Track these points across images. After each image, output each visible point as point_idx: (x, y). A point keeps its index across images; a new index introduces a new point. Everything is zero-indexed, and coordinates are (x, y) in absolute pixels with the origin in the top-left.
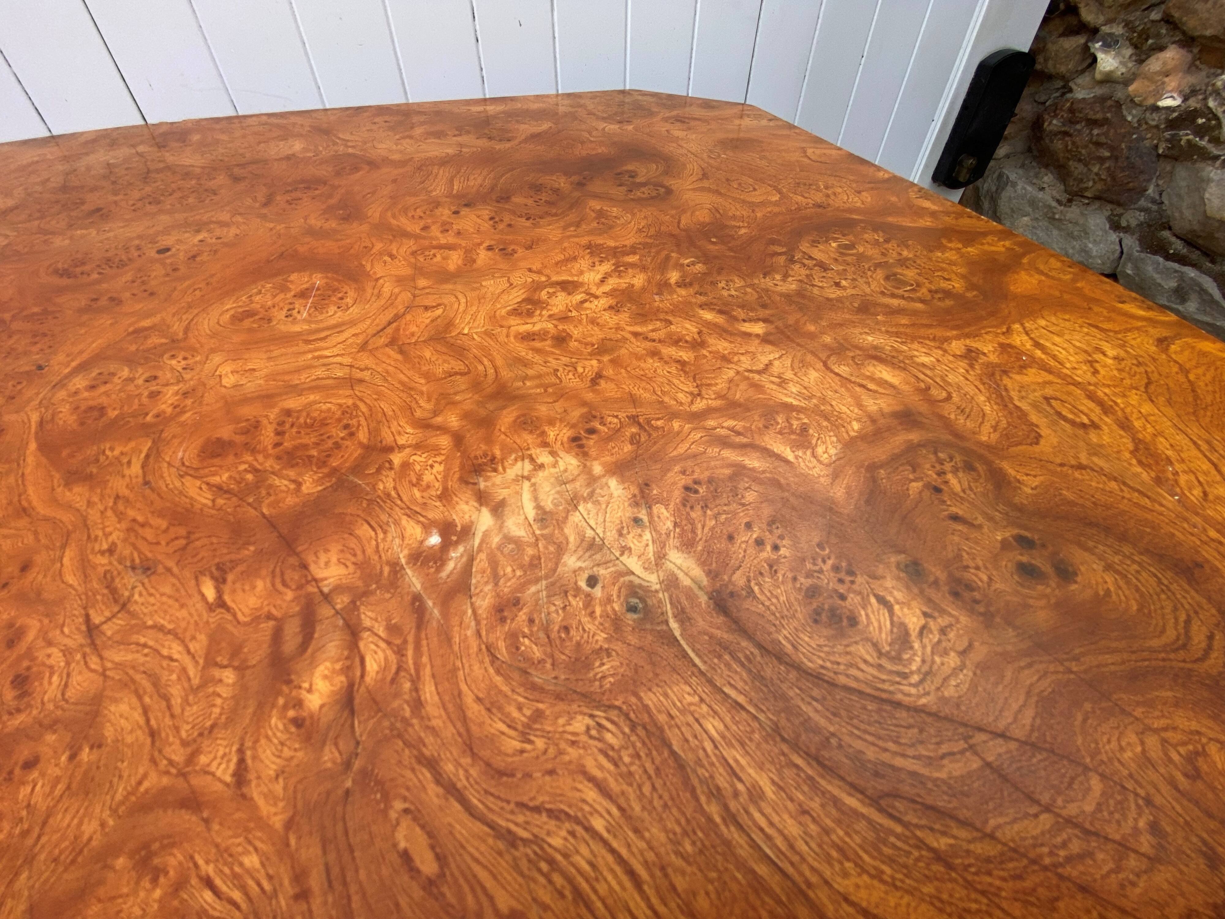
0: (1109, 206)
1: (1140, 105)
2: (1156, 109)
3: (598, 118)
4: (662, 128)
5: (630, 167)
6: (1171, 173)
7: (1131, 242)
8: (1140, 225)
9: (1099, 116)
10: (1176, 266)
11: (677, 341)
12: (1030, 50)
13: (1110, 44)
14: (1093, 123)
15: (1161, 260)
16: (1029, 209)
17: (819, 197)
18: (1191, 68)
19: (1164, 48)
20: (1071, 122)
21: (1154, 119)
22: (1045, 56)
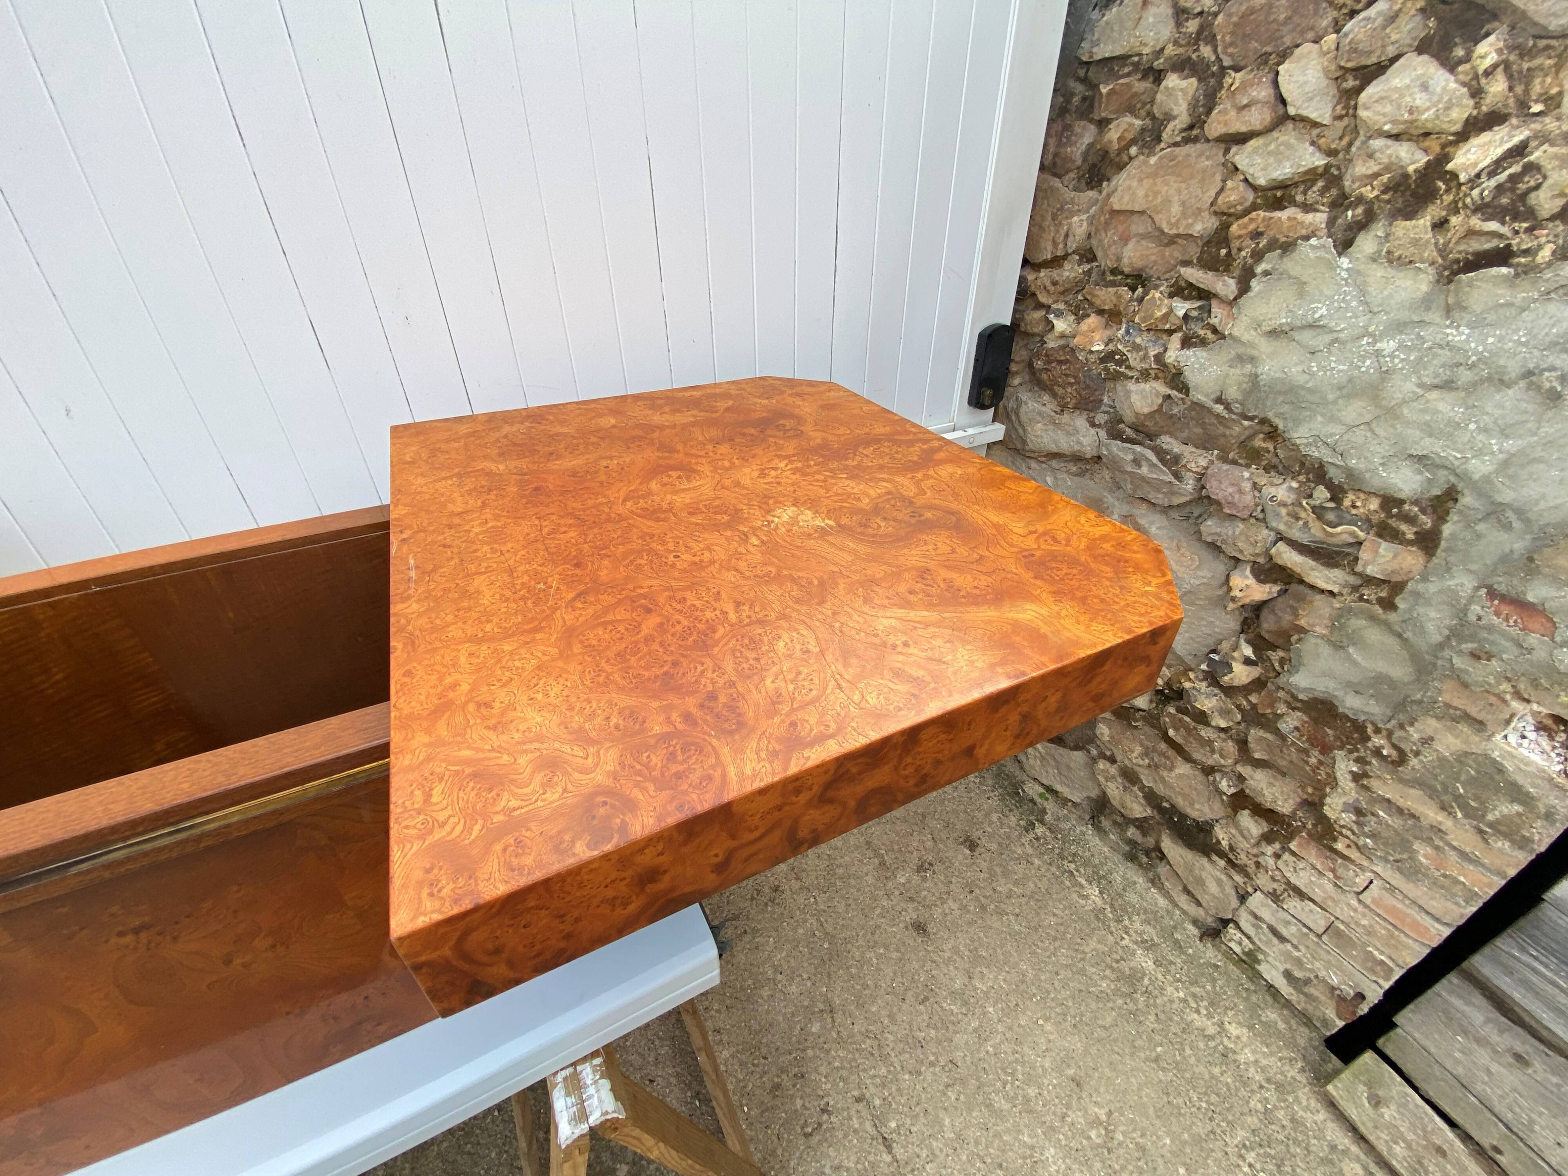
0: (1086, 413)
1: (1084, 350)
2: (1091, 352)
3: (755, 397)
4: (790, 400)
5: (781, 422)
6: (1115, 388)
7: (1103, 434)
8: (1106, 423)
9: (1063, 358)
10: (1129, 445)
11: (818, 481)
12: (1012, 323)
13: (1059, 314)
14: (1060, 362)
15: (1118, 442)
16: (1039, 418)
17: (867, 430)
18: (1107, 326)
19: (1089, 316)
20: (1048, 362)
21: (1092, 358)
22: (1023, 325)
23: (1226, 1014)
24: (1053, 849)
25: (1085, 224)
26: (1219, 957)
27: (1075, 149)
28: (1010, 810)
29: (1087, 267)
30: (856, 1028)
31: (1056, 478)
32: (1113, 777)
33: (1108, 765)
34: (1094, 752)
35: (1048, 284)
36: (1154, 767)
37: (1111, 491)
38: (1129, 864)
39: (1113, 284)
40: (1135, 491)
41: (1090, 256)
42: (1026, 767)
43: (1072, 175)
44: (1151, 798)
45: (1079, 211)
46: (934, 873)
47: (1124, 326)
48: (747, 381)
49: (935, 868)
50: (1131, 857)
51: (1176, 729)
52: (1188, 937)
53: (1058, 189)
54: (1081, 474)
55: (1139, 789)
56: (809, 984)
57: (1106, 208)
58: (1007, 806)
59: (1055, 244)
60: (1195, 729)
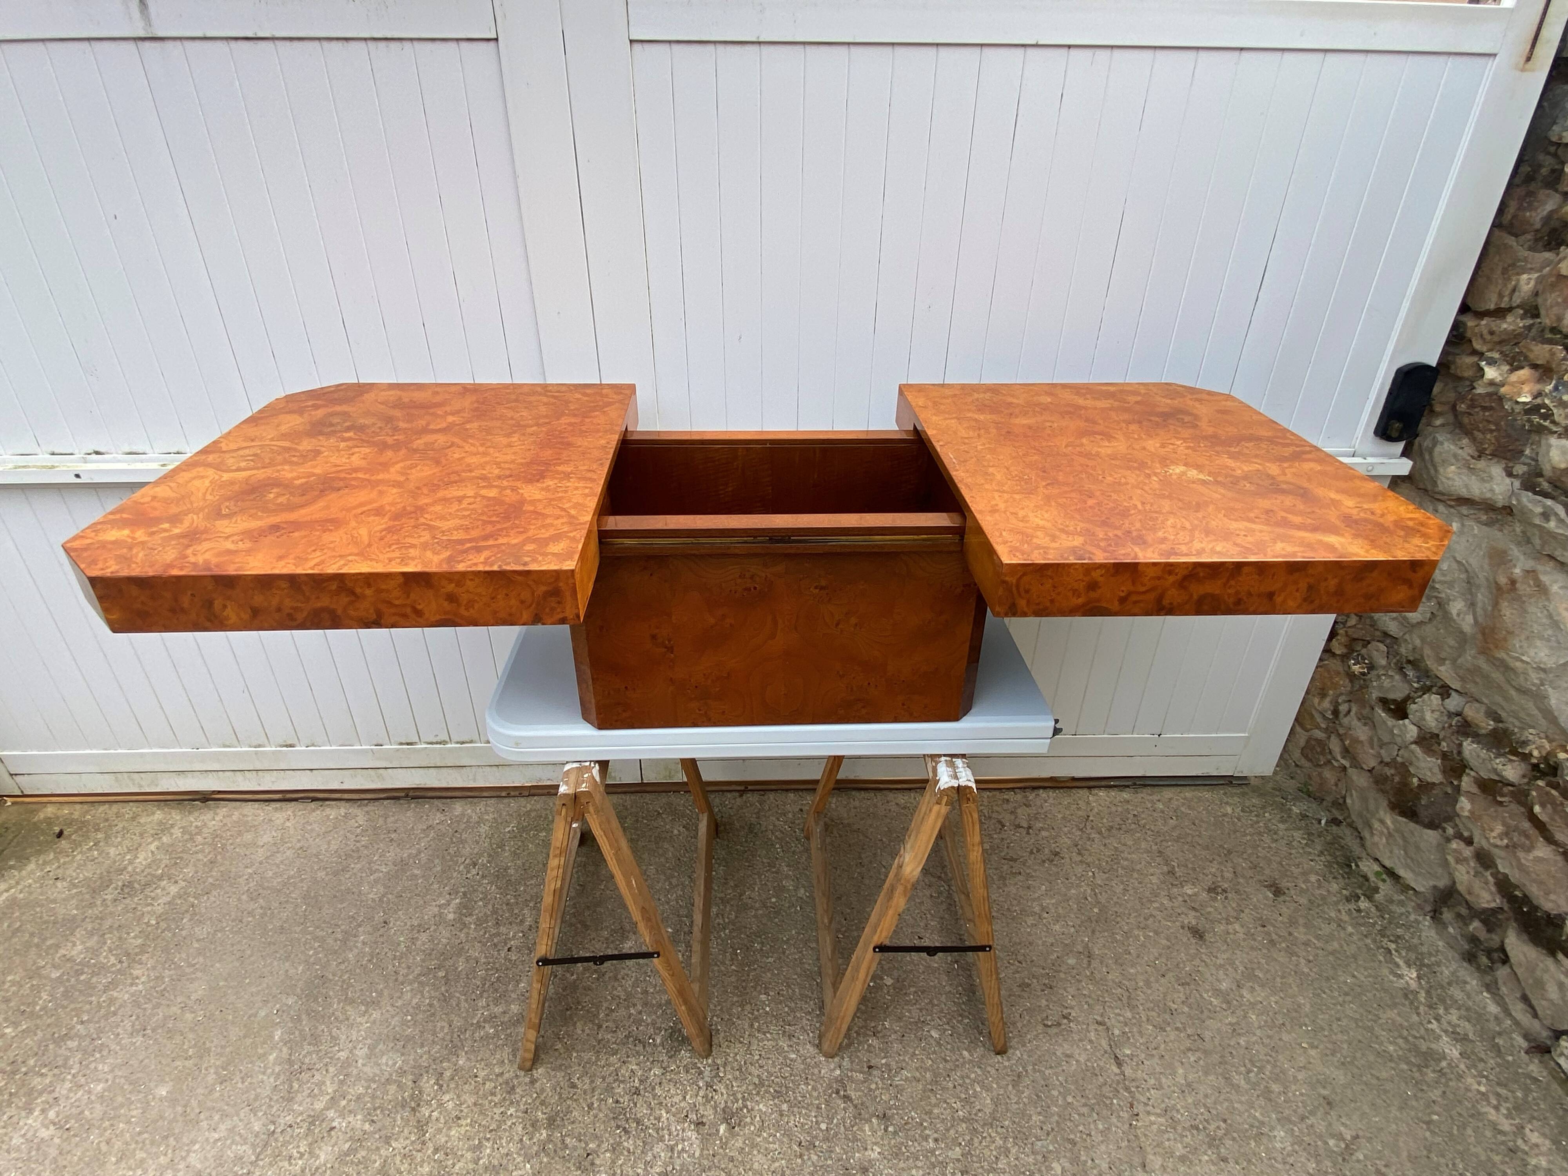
0: (1504, 461)
1: (1510, 400)
2: (1517, 403)
4: (1190, 403)
5: (1181, 416)
6: (1540, 442)
7: (1517, 484)
8: (1523, 474)
9: (1487, 404)
10: (1541, 498)
12: (1438, 364)
13: (1492, 362)
14: (1485, 408)
15: (1530, 494)
16: (1453, 461)
17: (1252, 431)
18: (1540, 380)
19: (1523, 368)
20: (1472, 406)
21: (1518, 408)
22: (1453, 367)
23: (1530, 1122)
24: (1374, 925)
25: (1532, 283)
26: (1545, 1074)
27: (1534, 214)
28: (1334, 878)
29: (1529, 322)
30: (1110, 977)
31: (1463, 525)
32: (1466, 860)
33: (1462, 845)
34: (1450, 831)
35: (1485, 332)
36: (1512, 847)
37: (1519, 544)
38: (1465, 964)
39: (1551, 342)
40: (1543, 546)
41: (1535, 312)
42: (1368, 843)
43: (1529, 236)
44: (1504, 886)
45: (1532, 269)
46: (1226, 898)
47: (1554, 382)
48: (1154, 384)
49: (1230, 895)
50: (1470, 958)
51: (1543, 806)
52: (1513, 1046)
53: (1511, 247)
54: (1489, 524)
55: (1492, 874)
56: (1072, 930)
57: (1555, 272)
58: (1331, 873)
59: (1501, 296)
60: (1562, 804)
